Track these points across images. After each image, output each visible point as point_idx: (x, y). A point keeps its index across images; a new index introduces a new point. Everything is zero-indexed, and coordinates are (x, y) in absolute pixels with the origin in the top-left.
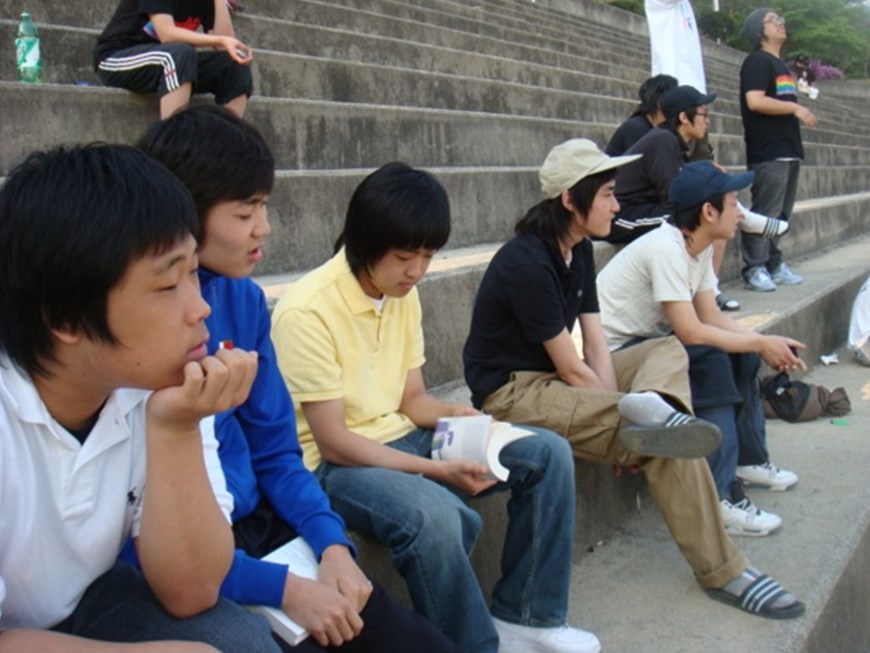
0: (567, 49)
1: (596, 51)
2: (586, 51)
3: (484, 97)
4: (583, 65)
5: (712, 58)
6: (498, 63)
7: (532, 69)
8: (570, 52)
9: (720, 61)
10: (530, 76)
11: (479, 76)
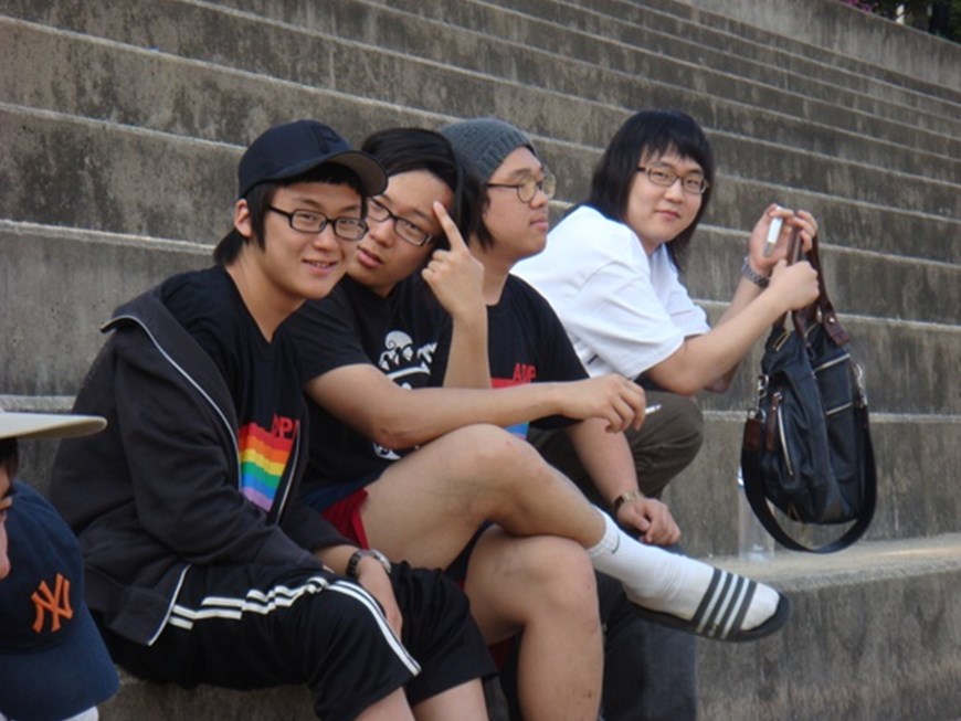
0: (371, 28)
1: (467, 37)
2: (437, 36)
3: (30, 166)
4: (410, 81)
5: (864, 68)
6: (108, 60)
7: (224, 85)
8: (383, 40)
9: (891, 77)
10: (216, 106)
11: (38, 98)
